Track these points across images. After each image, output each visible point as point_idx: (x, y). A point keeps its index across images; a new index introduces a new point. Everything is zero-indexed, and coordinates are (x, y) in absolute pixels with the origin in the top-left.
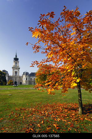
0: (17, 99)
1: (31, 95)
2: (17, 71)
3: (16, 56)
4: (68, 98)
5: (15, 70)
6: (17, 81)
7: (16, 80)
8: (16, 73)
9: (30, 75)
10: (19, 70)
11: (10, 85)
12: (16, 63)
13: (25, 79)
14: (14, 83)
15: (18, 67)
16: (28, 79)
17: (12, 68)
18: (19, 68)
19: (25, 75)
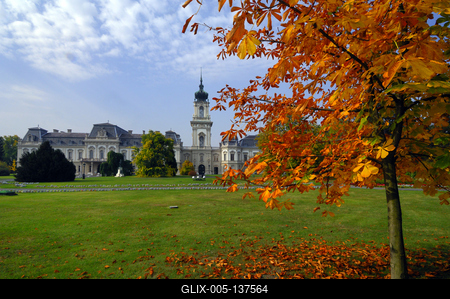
0: (190, 221)
1: (235, 209)
2: (204, 131)
3: (201, 87)
4: (361, 223)
5: (199, 131)
6: (206, 164)
7: (202, 160)
8: (202, 137)
9: (243, 145)
10: (209, 130)
11: (185, 174)
12: (202, 108)
13: (228, 158)
14: (197, 169)
15: (207, 120)
16: (236, 158)
17: (192, 123)
18: (211, 124)
19: (227, 145)
